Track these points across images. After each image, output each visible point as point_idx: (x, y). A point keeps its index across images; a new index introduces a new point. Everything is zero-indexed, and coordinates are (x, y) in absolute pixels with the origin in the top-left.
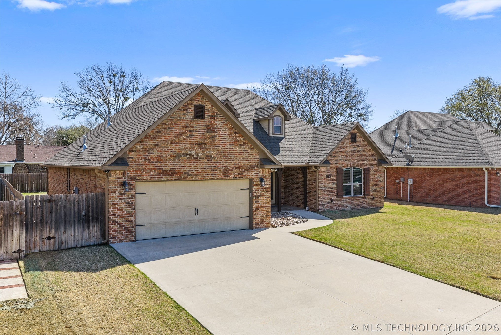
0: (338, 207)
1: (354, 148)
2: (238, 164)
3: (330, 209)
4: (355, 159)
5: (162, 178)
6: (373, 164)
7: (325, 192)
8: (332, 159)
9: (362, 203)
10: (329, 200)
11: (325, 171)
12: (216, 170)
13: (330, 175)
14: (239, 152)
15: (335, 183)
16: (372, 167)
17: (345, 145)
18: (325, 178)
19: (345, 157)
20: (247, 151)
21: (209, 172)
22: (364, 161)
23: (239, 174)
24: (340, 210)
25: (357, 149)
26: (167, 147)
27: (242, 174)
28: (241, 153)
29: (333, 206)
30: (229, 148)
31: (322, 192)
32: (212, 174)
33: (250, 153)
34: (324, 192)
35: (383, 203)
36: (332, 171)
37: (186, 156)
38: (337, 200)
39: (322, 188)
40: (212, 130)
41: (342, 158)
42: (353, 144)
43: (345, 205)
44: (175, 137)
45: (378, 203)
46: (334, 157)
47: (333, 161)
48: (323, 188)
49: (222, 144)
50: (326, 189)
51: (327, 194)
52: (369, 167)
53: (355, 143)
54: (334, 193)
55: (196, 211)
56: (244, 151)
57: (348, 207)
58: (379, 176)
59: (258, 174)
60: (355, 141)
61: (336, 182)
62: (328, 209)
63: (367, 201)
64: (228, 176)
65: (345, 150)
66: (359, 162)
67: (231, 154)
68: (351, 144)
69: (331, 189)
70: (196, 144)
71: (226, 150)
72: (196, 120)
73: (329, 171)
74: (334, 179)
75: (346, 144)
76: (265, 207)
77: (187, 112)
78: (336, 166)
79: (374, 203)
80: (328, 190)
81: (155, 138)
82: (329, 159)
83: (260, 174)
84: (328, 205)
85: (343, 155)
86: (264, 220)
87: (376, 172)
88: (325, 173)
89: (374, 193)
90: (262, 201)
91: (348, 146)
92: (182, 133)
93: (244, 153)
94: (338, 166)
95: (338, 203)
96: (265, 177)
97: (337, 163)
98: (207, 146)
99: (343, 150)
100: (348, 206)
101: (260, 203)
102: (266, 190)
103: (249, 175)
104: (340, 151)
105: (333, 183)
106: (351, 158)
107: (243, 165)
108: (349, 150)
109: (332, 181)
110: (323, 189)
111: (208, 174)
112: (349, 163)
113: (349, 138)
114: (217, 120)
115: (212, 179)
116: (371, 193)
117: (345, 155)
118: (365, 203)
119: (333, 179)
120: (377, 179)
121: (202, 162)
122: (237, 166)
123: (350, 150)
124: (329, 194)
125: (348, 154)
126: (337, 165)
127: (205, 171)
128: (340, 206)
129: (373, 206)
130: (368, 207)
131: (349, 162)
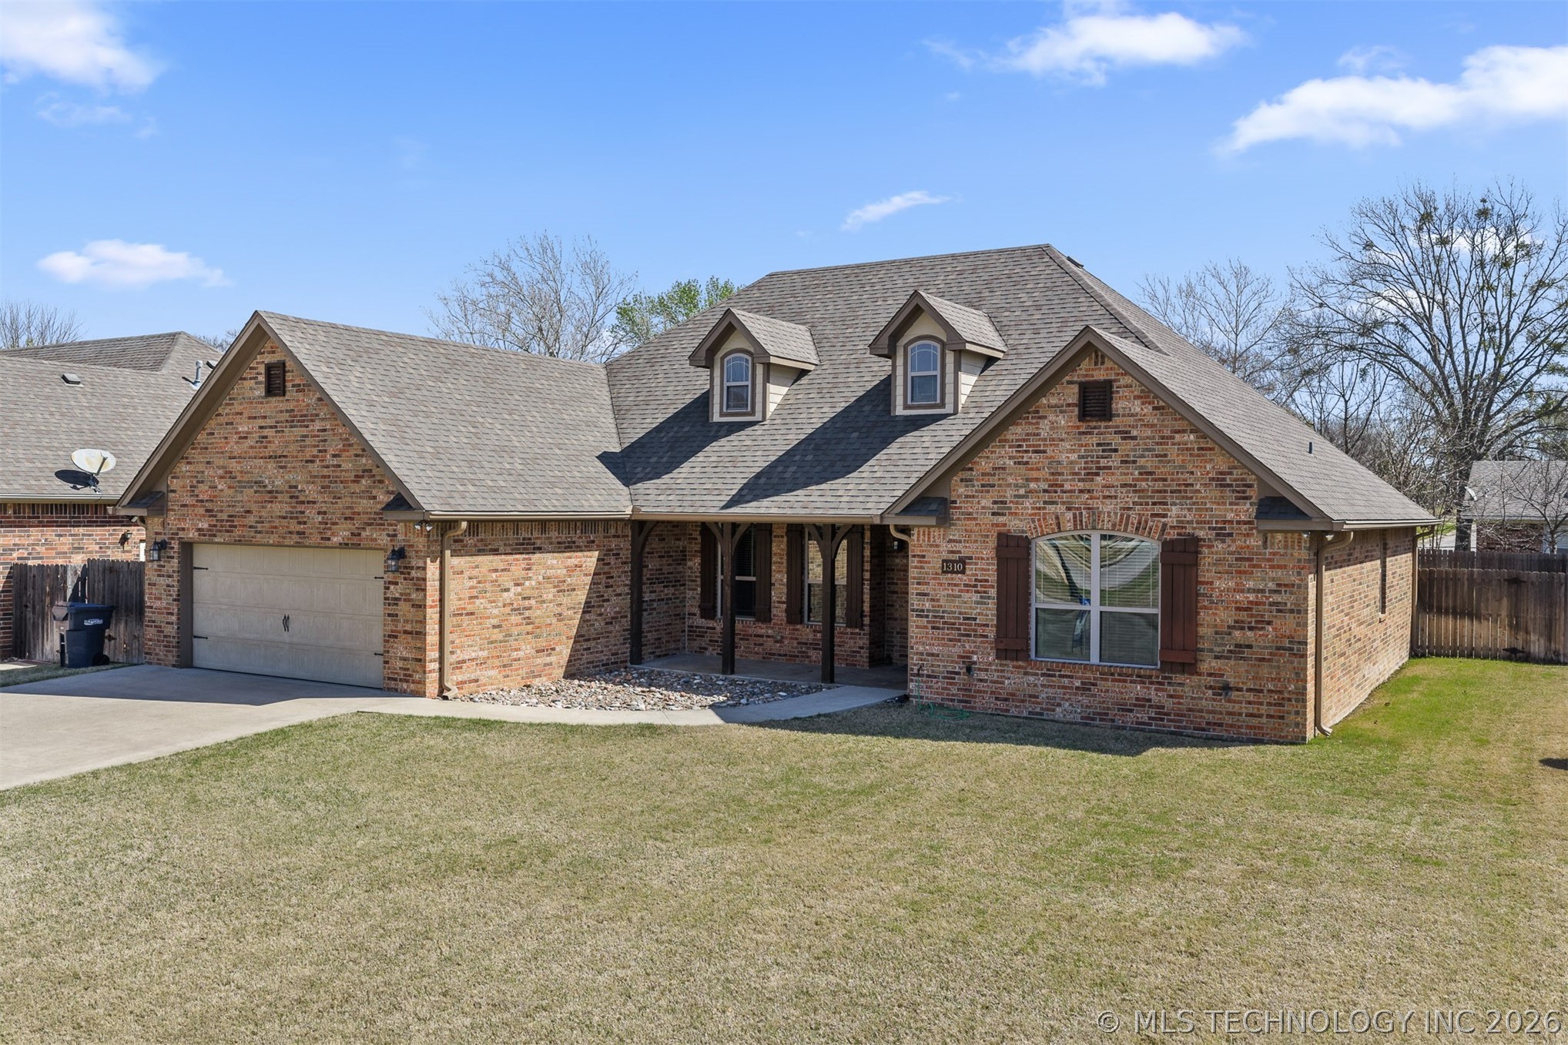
0: (1006, 700)
1: (1099, 445)
2: (352, 508)
3: (960, 701)
4: (1105, 497)
5: (215, 536)
6: (1225, 522)
7: (938, 628)
8: (973, 496)
9: (1149, 700)
10: (957, 663)
11: (937, 546)
12: (305, 523)
13: (963, 561)
14: (353, 474)
15: (989, 598)
16: (1222, 535)
17: (1044, 434)
18: (940, 571)
19: (1044, 486)
20: (371, 471)
21: (294, 527)
22: (1166, 504)
23: (353, 534)
24: (1014, 711)
25: (1116, 450)
26: (223, 467)
27: (359, 535)
28: (357, 479)
29: (979, 691)
30: (333, 466)
31: (926, 627)
32: (298, 533)
33: (378, 478)
34: (933, 628)
35: (1297, 725)
36: (975, 545)
37: (252, 487)
38: (998, 671)
39: (923, 611)
40: (299, 421)
41: (1030, 492)
42: (1095, 428)
43: (1044, 696)
44: (237, 443)
45: (1260, 716)
46: (983, 486)
47: (979, 503)
48: (928, 611)
49: (317, 456)
50: (943, 617)
51: (951, 640)
52: (1201, 534)
53: (1103, 424)
54: (986, 636)
55: (286, 620)
56: (364, 471)
57: (1058, 709)
58: (1273, 579)
59: (395, 535)
60: (1106, 414)
61: (993, 592)
62: (952, 700)
63: (1181, 697)
64: (329, 539)
65: (1047, 458)
66: (1129, 509)
67: (336, 482)
68: (1078, 427)
69: (968, 619)
70: (270, 457)
71: (325, 472)
72: (270, 399)
73: (959, 547)
74: (987, 581)
75: (1052, 429)
76: (410, 633)
77: (256, 383)
78: (997, 525)
79: (1230, 713)
80: (954, 624)
81: (206, 448)
82: (959, 496)
83: (400, 537)
84: (951, 684)
85: (1037, 480)
86: (408, 669)
87: (1245, 563)
88: (939, 552)
89: (1232, 662)
90: (404, 615)
91: (1062, 440)
92: (248, 433)
93: (363, 477)
94: (1005, 525)
95: (1003, 683)
96: (412, 546)
97: (1003, 514)
98: (289, 462)
99: (1033, 455)
100: (1059, 705)
101: (398, 621)
102: (415, 584)
103: (376, 540)
104: (1019, 463)
105: (976, 597)
106: (1081, 491)
107: (360, 510)
108: (1067, 454)
109: (975, 586)
110: (927, 616)
111: (290, 533)
112: (1069, 515)
113: (1070, 401)
114: (308, 395)
115: (298, 545)
116: (1208, 664)
117: (1046, 480)
118: (1169, 704)
119: (976, 580)
120: (1252, 597)
121: (280, 502)
122: (348, 513)
123: (1074, 457)
124: (959, 641)
125: (1061, 474)
126: (1001, 519)
127: (284, 522)
128: (1013, 695)
129: (1221, 725)
130: (1185, 728)
131: (1069, 509)
